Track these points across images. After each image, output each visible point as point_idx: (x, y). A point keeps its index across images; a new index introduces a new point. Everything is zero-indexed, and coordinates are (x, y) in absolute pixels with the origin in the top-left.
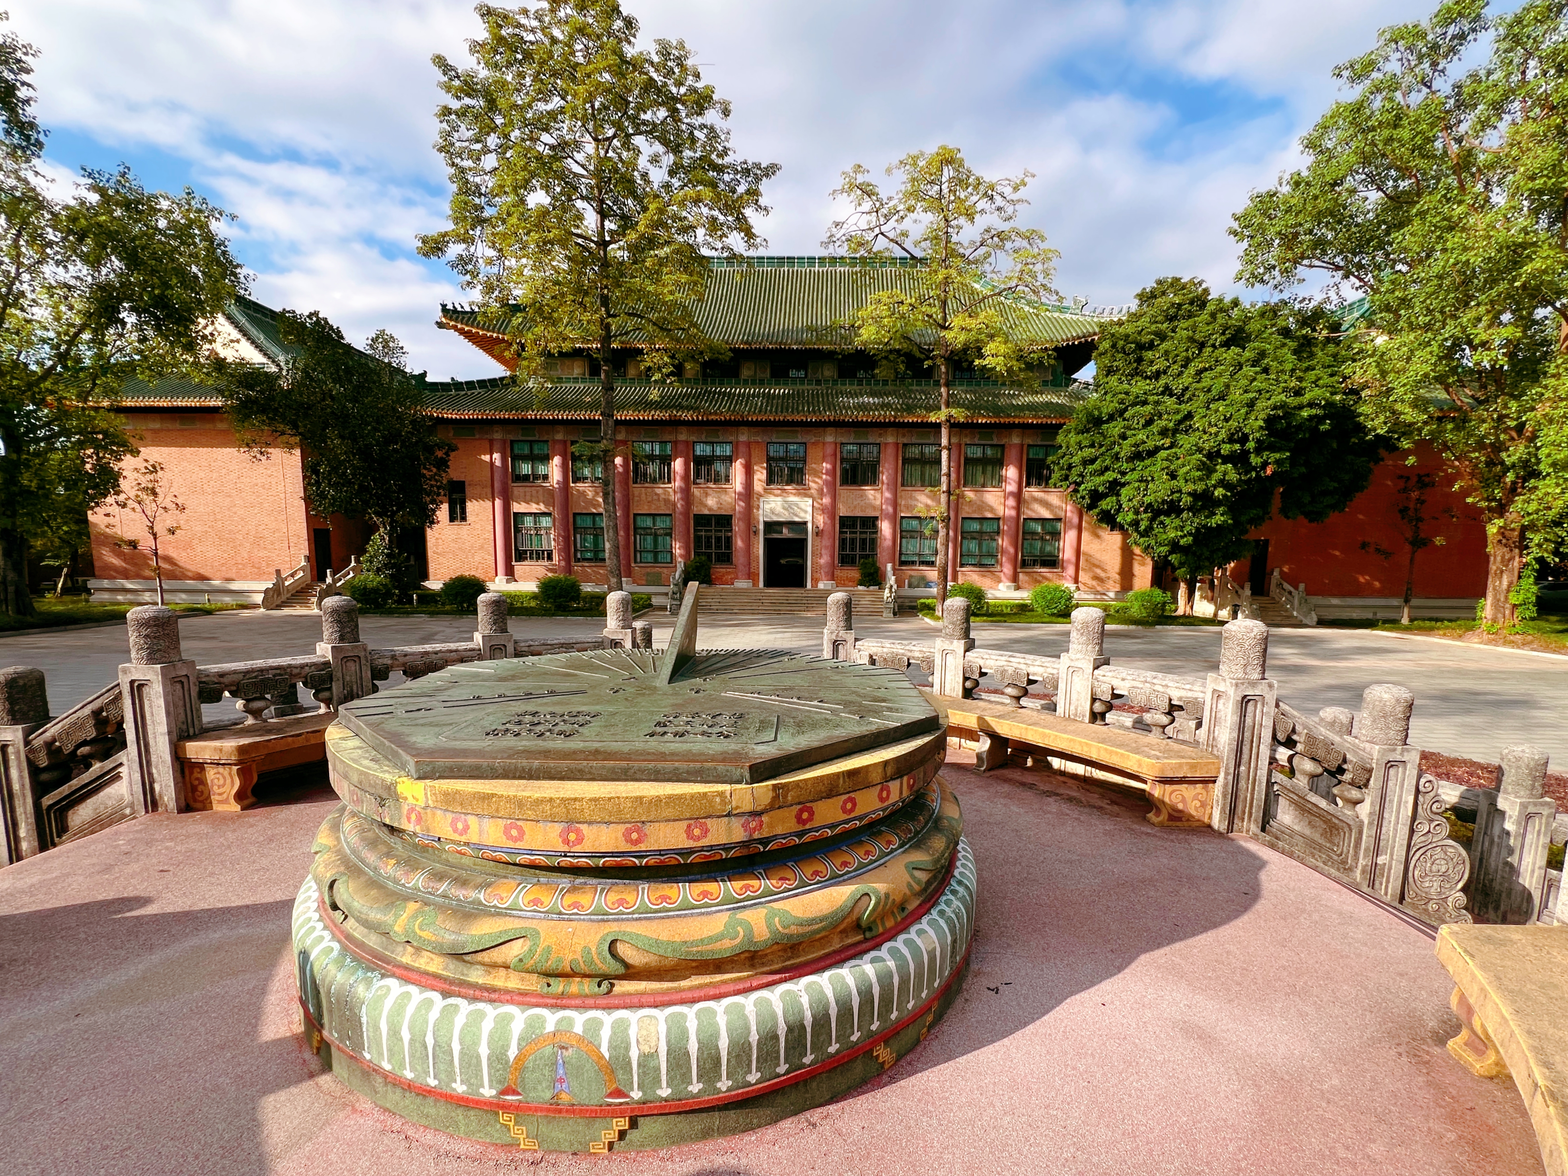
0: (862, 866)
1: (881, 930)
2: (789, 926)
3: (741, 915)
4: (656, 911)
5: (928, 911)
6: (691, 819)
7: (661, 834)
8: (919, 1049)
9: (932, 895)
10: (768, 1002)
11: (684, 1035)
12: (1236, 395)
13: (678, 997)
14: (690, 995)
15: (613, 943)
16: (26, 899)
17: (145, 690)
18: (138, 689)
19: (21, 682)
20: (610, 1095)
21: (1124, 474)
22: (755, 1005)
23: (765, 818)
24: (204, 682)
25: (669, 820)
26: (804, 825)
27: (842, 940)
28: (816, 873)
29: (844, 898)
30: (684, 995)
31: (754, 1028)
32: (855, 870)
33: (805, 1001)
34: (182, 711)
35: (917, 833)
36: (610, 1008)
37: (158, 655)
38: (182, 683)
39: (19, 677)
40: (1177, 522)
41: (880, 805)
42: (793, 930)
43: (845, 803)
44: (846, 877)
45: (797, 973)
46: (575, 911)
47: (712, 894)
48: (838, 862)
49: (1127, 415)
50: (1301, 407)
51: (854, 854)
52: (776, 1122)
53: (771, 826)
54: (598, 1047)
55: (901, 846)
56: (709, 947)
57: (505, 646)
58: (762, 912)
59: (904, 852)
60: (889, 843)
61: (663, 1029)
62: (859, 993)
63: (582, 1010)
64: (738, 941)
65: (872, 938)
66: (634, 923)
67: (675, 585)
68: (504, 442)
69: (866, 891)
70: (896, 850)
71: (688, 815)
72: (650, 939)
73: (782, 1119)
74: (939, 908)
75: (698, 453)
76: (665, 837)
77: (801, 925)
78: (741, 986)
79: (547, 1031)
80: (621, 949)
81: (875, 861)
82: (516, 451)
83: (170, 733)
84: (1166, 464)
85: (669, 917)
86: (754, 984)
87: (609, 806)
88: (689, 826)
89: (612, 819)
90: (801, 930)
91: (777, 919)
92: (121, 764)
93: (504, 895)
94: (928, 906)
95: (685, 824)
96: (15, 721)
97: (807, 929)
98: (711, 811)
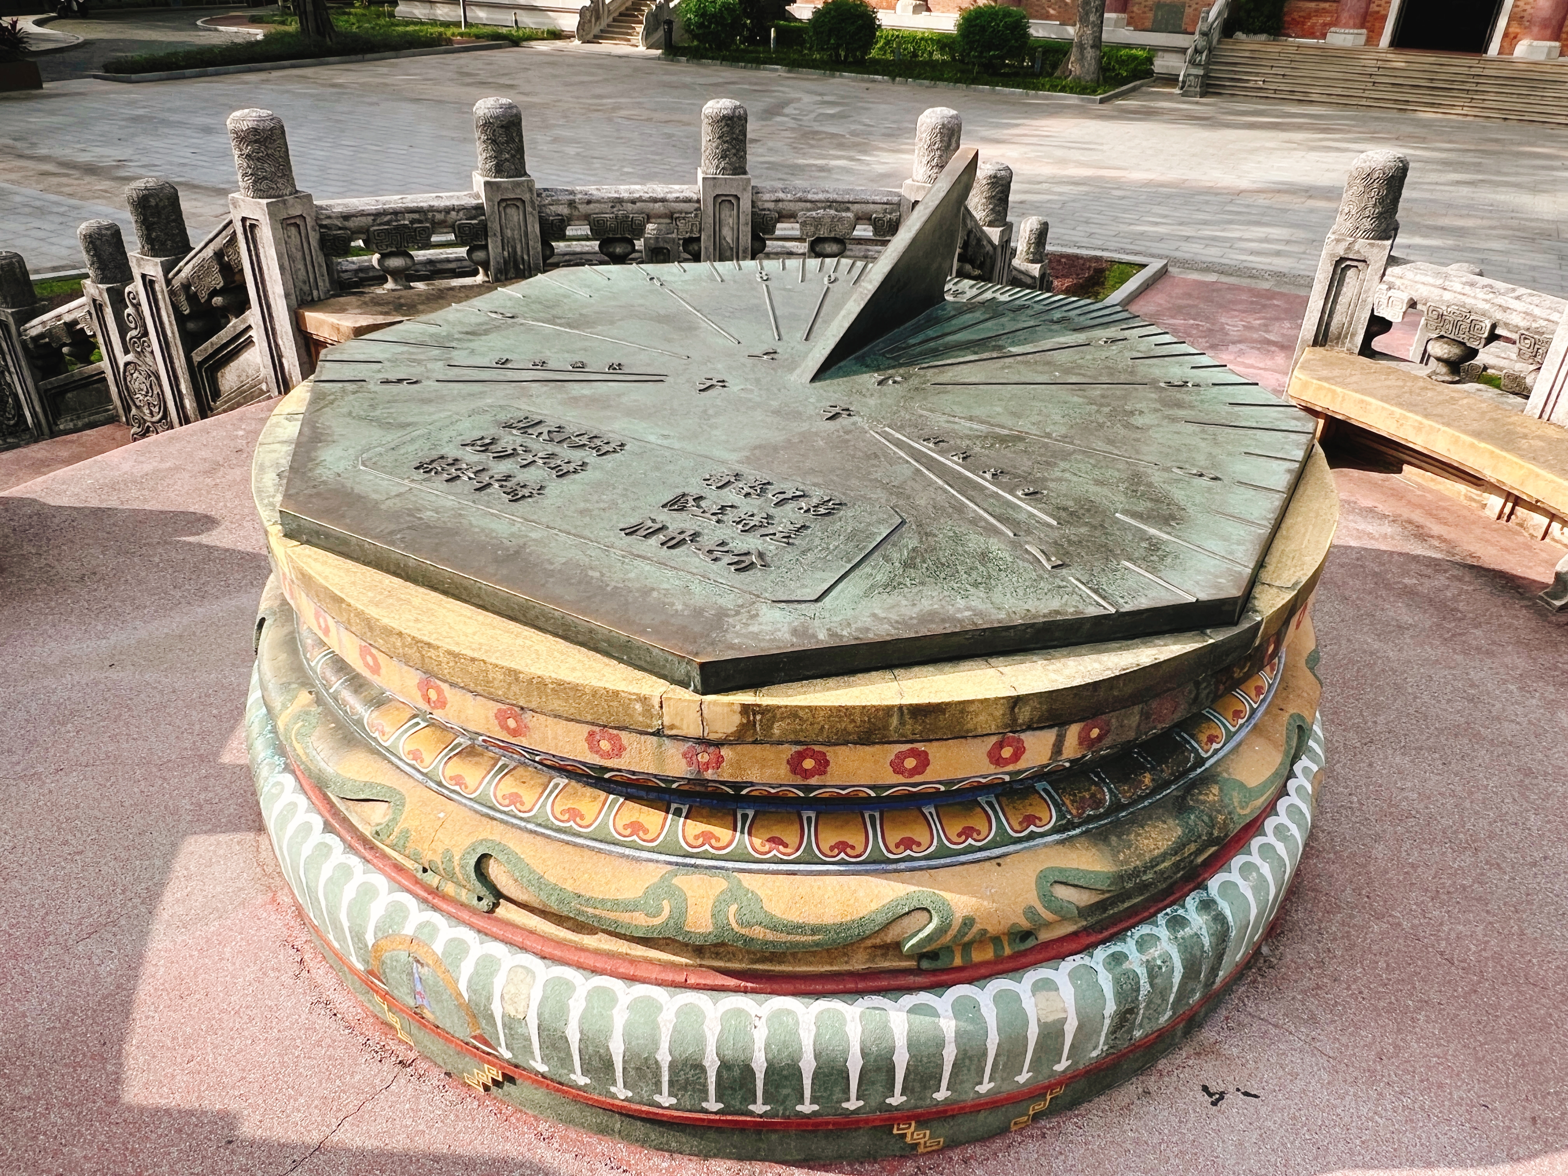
0: (942, 852)
1: (958, 961)
2: (750, 925)
3: (681, 881)
4: (559, 830)
5: (1088, 948)
6: (593, 724)
7: (550, 734)
8: (998, 1143)
9: (1115, 920)
10: (700, 1015)
11: (563, 1012)
13: (574, 957)
14: (591, 961)
15: (484, 857)
16: (134, 493)
17: (257, 231)
18: (250, 228)
19: (153, 202)
20: (475, 1037)
22: (678, 1014)
23: (725, 752)
24: (325, 226)
25: (560, 717)
26: (806, 778)
27: (872, 958)
28: (842, 846)
29: (874, 906)
30: (583, 958)
31: (664, 1046)
32: (926, 858)
33: (760, 1037)
34: (301, 266)
35: (1117, 807)
36: (486, 934)
37: (263, 186)
38: (297, 226)
39: (151, 195)
41: (990, 769)
42: (758, 933)
43: (901, 757)
44: (902, 866)
45: (768, 987)
46: (457, 788)
47: (646, 831)
48: (893, 837)
51: (936, 827)
52: (706, 1157)
53: (738, 765)
54: (457, 981)
55: (1055, 830)
56: (612, 915)
57: (737, 198)
58: (719, 884)
59: (1062, 842)
60: (1030, 820)
61: (537, 995)
62: (864, 1054)
63: (453, 922)
64: (657, 921)
65: (934, 972)
66: (526, 835)
67: (1204, 34)
69: (926, 904)
70: (1042, 835)
71: (589, 718)
72: (532, 872)
73: (715, 1156)
74: (1117, 947)
76: (555, 738)
77: (774, 929)
78: (670, 976)
79: (404, 932)
80: (494, 871)
81: (980, 849)
83: (287, 296)
85: (575, 845)
86: (692, 980)
87: (473, 668)
88: (591, 734)
89: (479, 689)
90: (770, 936)
91: (733, 908)
92: (249, 327)
93: (387, 729)
94: (1092, 939)
95: (587, 728)
96: (155, 253)
97: (784, 937)
98: (627, 721)
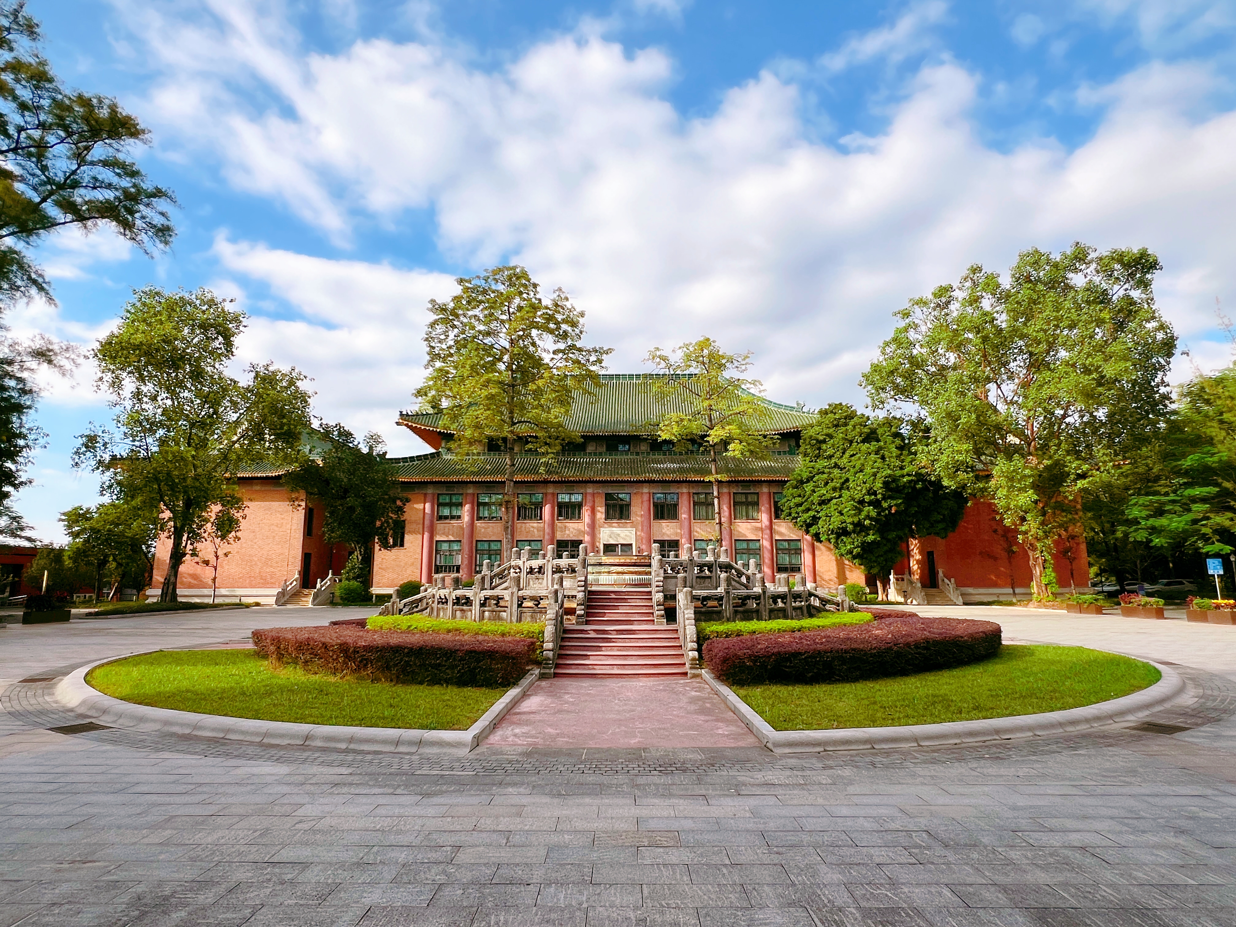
12: (868, 470)
21: (818, 512)
40: (850, 540)
49: (814, 479)
50: (903, 476)
68: (433, 494)
75: (560, 500)
82: (441, 501)
84: (836, 507)
